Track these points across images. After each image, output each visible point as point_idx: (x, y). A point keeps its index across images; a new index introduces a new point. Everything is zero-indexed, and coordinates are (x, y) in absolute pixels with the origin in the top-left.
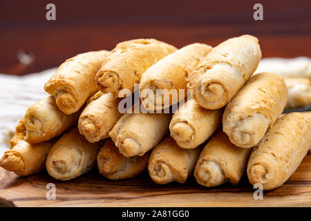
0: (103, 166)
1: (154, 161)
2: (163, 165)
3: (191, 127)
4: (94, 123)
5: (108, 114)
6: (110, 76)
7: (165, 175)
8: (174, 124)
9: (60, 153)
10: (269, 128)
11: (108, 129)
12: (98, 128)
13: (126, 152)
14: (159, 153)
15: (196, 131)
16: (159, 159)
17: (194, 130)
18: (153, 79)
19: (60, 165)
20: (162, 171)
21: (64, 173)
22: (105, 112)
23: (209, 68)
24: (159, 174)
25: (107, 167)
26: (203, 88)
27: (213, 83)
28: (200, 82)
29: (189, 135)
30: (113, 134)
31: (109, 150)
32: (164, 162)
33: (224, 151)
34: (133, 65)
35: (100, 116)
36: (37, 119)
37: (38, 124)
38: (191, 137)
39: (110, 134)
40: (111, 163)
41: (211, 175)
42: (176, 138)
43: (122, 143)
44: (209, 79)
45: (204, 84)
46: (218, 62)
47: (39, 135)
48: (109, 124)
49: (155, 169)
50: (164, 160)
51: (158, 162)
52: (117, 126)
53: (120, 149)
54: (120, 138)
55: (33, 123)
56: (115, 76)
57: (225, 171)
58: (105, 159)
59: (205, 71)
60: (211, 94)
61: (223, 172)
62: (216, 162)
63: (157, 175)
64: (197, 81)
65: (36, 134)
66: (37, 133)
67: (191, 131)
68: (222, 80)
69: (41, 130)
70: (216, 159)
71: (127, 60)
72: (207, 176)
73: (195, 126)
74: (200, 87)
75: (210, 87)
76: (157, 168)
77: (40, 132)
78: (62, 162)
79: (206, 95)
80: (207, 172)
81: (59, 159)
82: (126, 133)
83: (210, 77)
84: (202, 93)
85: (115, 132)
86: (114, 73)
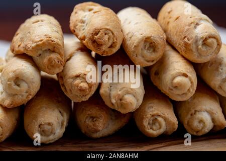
0: (94, 125)
1: (149, 116)
2: (160, 119)
3: (190, 80)
4: (86, 82)
7: (160, 128)
9: (46, 116)
12: (89, 87)
16: (155, 113)
17: (192, 82)
18: (149, 36)
19: (47, 127)
20: (157, 124)
21: (48, 136)
23: (197, 24)
24: (154, 127)
26: (200, 43)
27: (210, 37)
28: (196, 37)
32: (160, 116)
36: (24, 81)
37: (24, 86)
38: (189, 90)
39: (102, 91)
41: (206, 123)
42: (174, 91)
43: (122, 99)
44: (206, 34)
45: (202, 38)
47: (25, 98)
49: (149, 124)
50: (160, 113)
51: (153, 116)
52: (107, 84)
54: (119, 95)
55: (18, 85)
56: (111, 34)
59: (195, 27)
60: (208, 48)
61: (213, 120)
62: (207, 112)
63: (152, 128)
64: (193, 36)
65: (20, 97)
66: (22, 96)
67: (189, 84)
68: (217, 35)
69: (27, 92)
70: (208, 109)
72: (201, 125)
74: (196, 42)
76: (151, 122)
77: (25, 95)
78: (49, 124)
79: (204, 49)
80: (201, 121)
81: (47, 121)
82: (125, 89)
83: (206, 32)
84: (200, 47)
85: (107, 90)
86: (109, 30)
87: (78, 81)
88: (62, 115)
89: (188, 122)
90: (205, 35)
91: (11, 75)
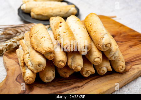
1: (85, 71)
3: (100, 59)
4: (64, 62)
9: (49, 74)
13: (77, 70)
16: (87, 70)
19: (49, 78)
20: (88, 73)
23: (103, 38)
24: (87, 74)
25: (68, 75)
26: (104, 46)
28: (103, 44)
32: (89, 71)
36: (41, 64)
37: (42, 66)
38: (100, 62)
43: (76, 68)
49: (85, 73)
50: (89, 70)
51: (86, 71)
53: (74, 70)
55: (39, 66)
62: (106, 67)
63: (86, 75)
65: (40, 70)
68: (110, 42)
72: (103, 72)
75: (108, 45)
77: (42, 69)
79: (106, 48)
80: (103, 71)
82: (77, 64)
84: (104, 47)
85: (70, 64)
87: (60, 63)
88: (53, 72)
89: (99, 71)
90: (106, 43)
91: (37, 63)
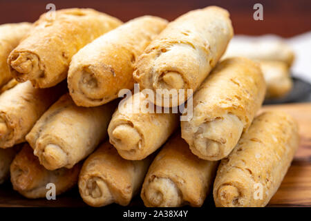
0: (17, 181)
1: (86, 176)
2: (99, 183)
3: (138, 131)
4: (6, 121)
5: (25, 110)
6: (28, 59)
7: (101, 195)
8: (115, 127)
10: (243, 133)
11: (25, 130)
12: (11, 130)
13: (48, 163)
14: (93, 164)
15: (145, 136)
16: (94, 173)
17: (142, 135)
18: (86, 64)
20: (97, 190)
22: (22, 108)
23: (164, 50)
24: (93, 194)
25: (23, 181)
26: (155, 78)
27: (169, 71)
28: (151, 69)
29: (135, 143)
30: (32, 138)
31: (26, 158)
32: (100, 178)
33: (182, 165)
34: (60, 44)
35: (14, 113)
38: (137, 145)
39: (28, 137)
40: (29, 176)
41: (165, 197)
42: (118, 146)
43: (43, 151)
44: (163, 66)
45: (157, 72)
46: (176, 42)
48: (26, 124)
49: (87, 187)
50: (100, 174)
51: (92, 177)
52: (37, 127)
53: (40, 159)
54: (40, 144)
56: (35, 59)
57: (183, 192)
58: (21, 170)
59: (159, 55)
60: (166, 87)
61: (180, 194)
62: (171, 179)
63: (90, 194)
64: (147, 68)
67: (137, 137)
68: (181, 68)
70: (172, 175)
71: (53, 37)
72: (159, 198)
73: (143, 130)
74: (151, 77)
76: (90, 185)
79: (160, 88)
80: (159, 193)
82: (48, 137)
83: (165, 64)
84: (154, 84)
86: (34, 54)
